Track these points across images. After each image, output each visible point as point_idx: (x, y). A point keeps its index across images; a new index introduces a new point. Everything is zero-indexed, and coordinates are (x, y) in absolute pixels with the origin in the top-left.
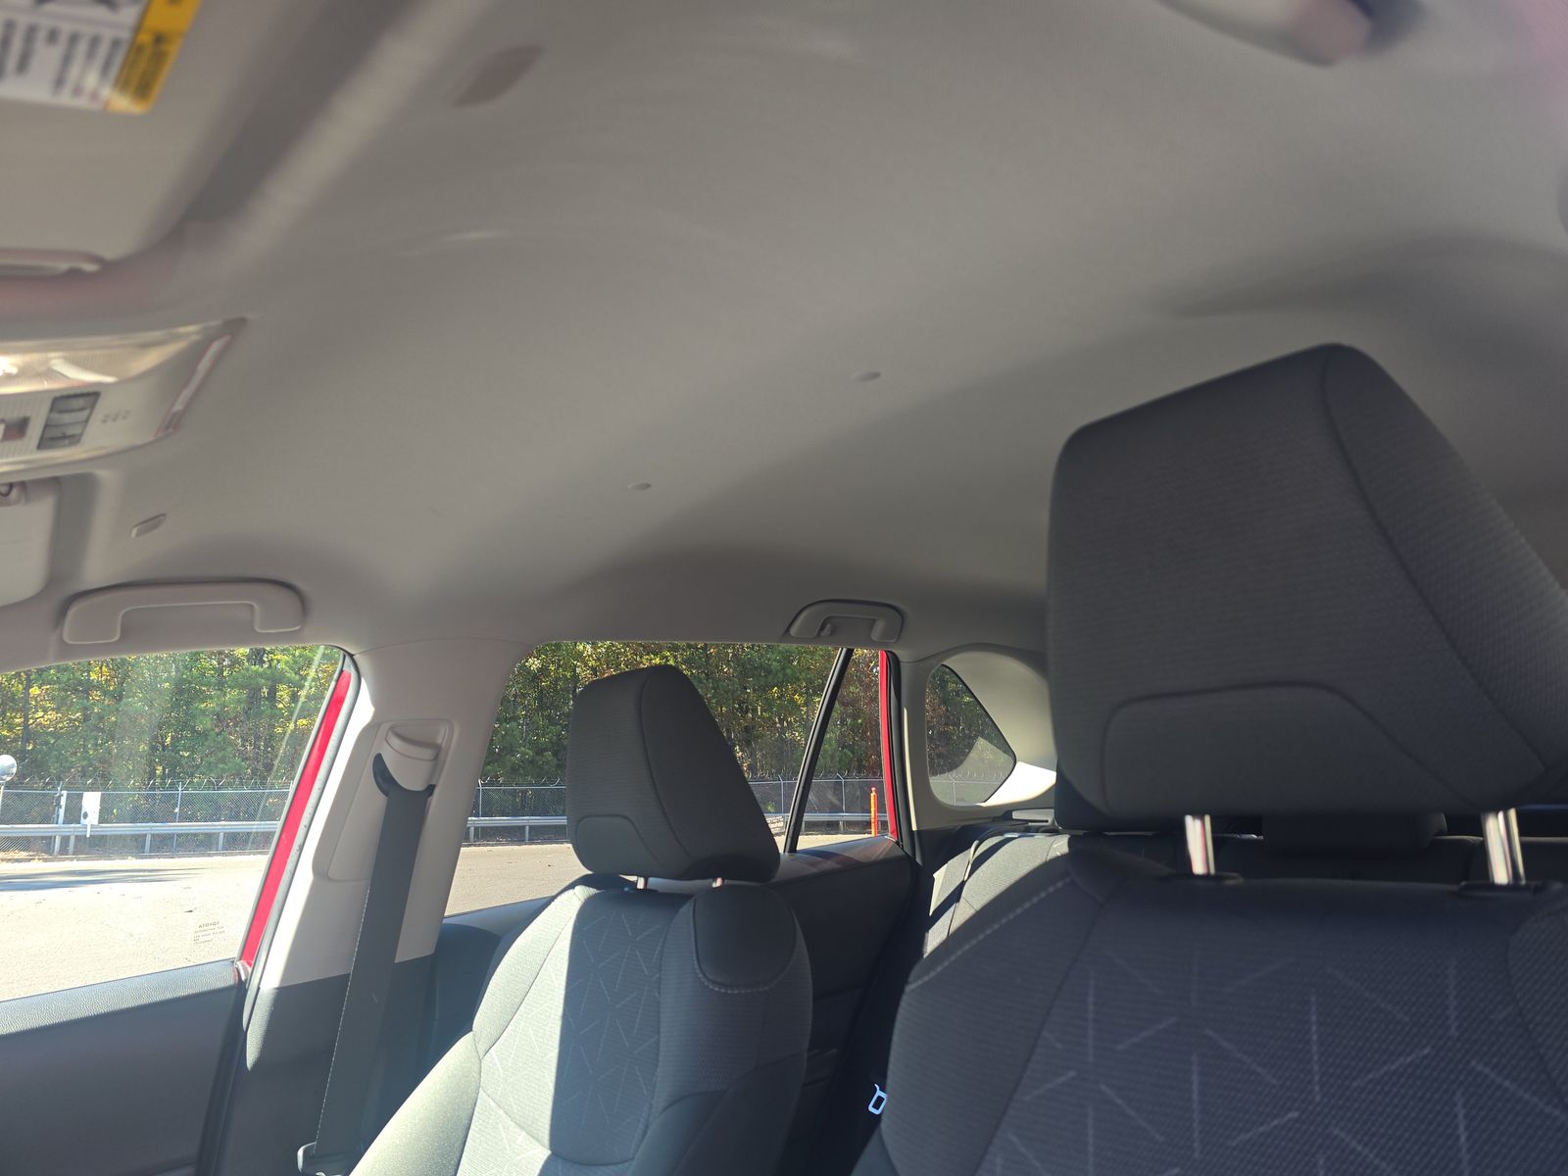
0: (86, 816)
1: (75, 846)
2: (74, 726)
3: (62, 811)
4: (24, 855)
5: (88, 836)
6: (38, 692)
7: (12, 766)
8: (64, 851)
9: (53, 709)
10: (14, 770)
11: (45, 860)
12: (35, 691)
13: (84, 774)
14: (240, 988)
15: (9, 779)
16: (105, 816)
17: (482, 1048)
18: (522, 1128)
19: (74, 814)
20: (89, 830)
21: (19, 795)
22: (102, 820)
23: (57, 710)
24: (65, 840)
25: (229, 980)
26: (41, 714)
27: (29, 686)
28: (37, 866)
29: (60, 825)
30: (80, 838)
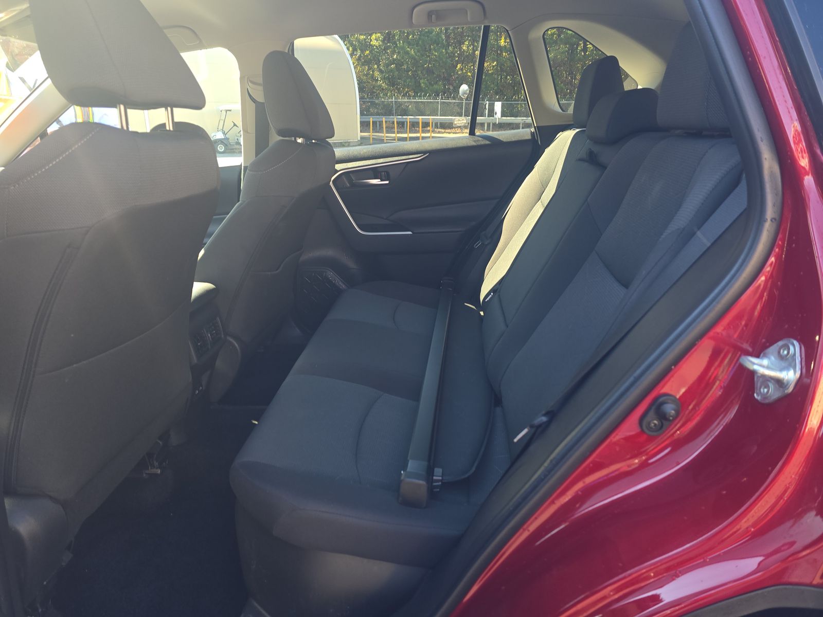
0: (496, 113)
3: (487, 111)
5: (497, 123)
7: (467, 90)
10: (468, 92)
13: (495, 94)
15: (466, 96)
16: (503, 114)
19: (492, 113)
20: (497, 120)
22: (502, 116)
24: (489, 125)
29: (487, 117)
30: (494, 124)
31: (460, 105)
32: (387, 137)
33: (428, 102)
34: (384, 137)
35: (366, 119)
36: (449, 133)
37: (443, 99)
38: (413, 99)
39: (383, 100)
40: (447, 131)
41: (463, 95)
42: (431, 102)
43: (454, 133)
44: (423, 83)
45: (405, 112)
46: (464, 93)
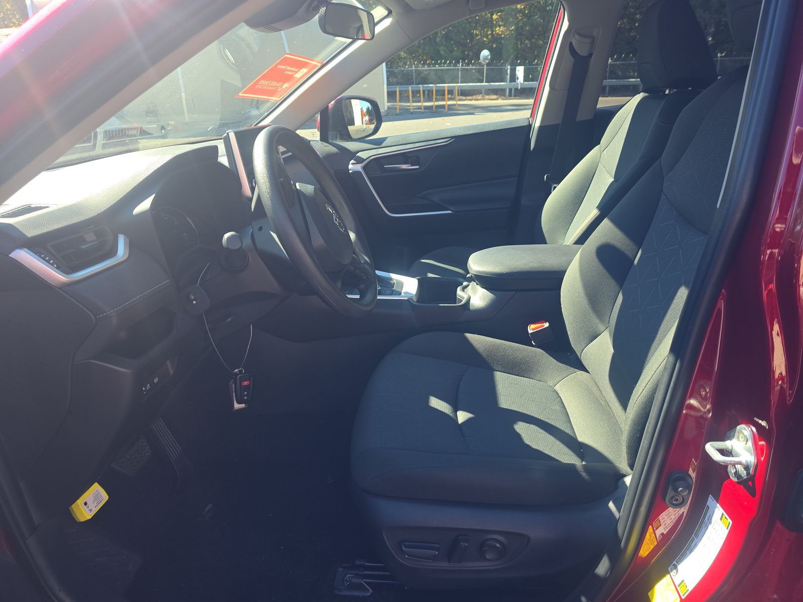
0: (518, 79)
1: (515, 93)
2: (512, 33)
3: (508, 76)
4: (495, 97)
5: (519, 88)
6: (496, 17)
7: (488, 56)
8: (510, 95)
9: (502, 26)
10: (489, 57)
11: (503, 99)
12: (495, 17)
13: (517, 58)
14: (529, 127)
15: (487, 61)
16: (526, 79)
17: (602, 150)
18: (608, 173)
19: (513, 78)
20: (519, 85)
21: (492, 69)
22: (525, 80)
23: (504, 26)
24: (510, 90)
25: (527, 124)
26: (498, 28)
27: (492, 15)
28: (501, 102)
29: (508, 83)
30: (516, 89)
31: (480, 72)
32: (413, 106)
33: (449, 70)
34: (409, 106)
35: (392, 88)
36: (471, 100)
37: (463, 66)
38: (433, 67)
39: (402, 69)
40: (468, 98)
41: (484, 60)
42: (451, 69)
43: (475, 100)
44: (443, 50)
45: (424, 81)
46: (485, 58)
